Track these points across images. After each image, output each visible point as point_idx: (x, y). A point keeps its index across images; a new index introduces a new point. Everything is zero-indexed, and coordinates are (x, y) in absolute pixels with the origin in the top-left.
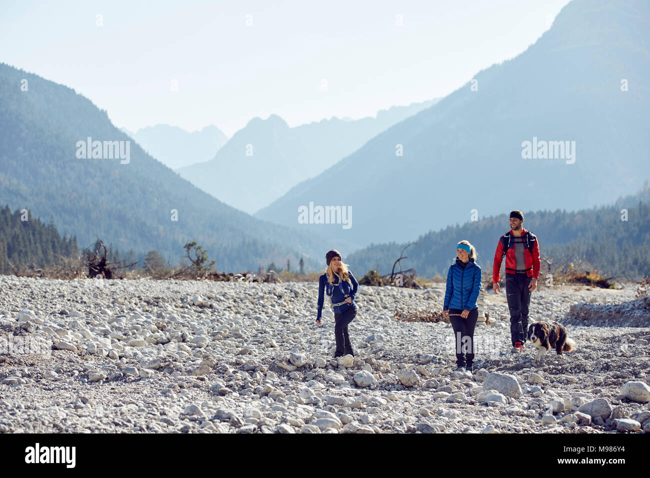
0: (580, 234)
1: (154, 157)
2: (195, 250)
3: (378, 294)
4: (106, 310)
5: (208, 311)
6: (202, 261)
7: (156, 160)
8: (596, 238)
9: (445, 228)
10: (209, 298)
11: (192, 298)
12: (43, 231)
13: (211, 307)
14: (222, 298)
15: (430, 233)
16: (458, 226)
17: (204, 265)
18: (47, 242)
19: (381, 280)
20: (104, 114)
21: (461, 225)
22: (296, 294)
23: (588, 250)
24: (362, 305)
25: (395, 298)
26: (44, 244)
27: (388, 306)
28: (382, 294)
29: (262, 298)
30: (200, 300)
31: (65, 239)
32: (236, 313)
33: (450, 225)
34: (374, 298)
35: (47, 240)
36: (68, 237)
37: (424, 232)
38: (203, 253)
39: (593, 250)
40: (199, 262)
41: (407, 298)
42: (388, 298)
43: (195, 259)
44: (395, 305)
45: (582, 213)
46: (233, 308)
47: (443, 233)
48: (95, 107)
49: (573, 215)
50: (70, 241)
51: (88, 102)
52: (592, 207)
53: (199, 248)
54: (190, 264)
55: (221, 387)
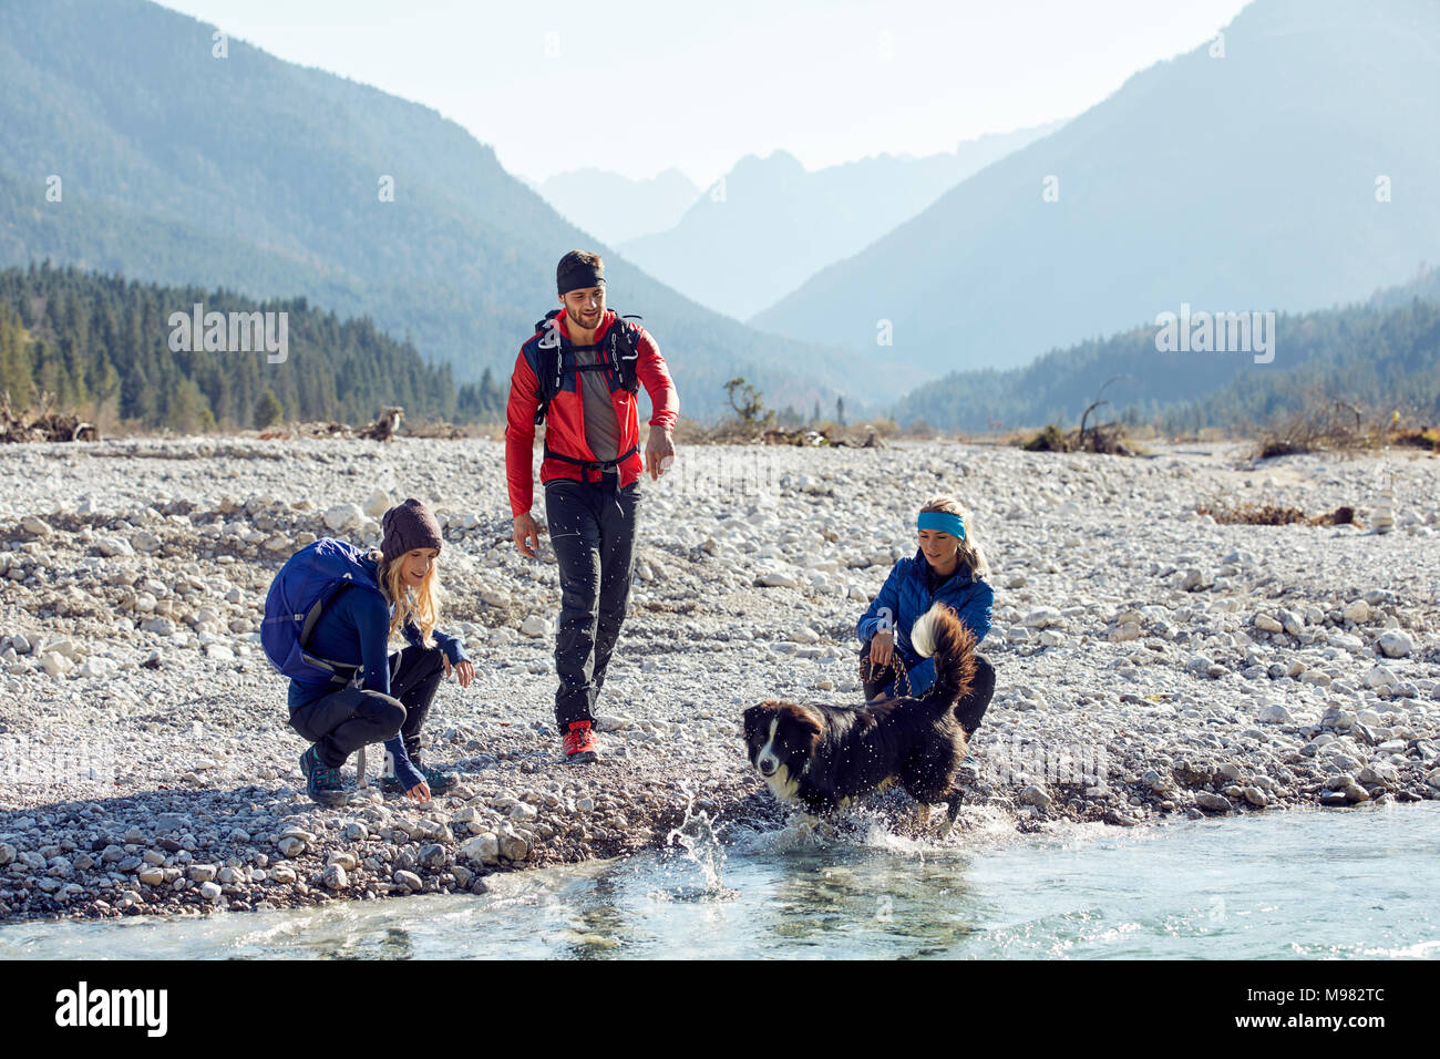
0: (1311, 352)
1: (576, 225)
2: (742, 392)
3: (1098, 469)
4: (661, 501)
5: (827, 500)
6: (754, 410)
7: (578, 231)
8: (1339, 360)
9: (1078, 344)
10: (824, 479)
11: (797, 480)
12: (395, 354)
13: (830, 494)
14: (846, 479)
15: (1054, 351)
16: (1101, 340)
17: (759, 416)
18: (401, 373)
19: (1067, 442)
20: (487, 154)
21: (1107, 338)
22: (966, 471)
23: (1327, 381)
24: (1074, 489)
25: (1125, 476)
26: (396, 376)
27: (1118, 489)
28: (1104, 469)
29: (912, 478)
30: (812, 482)
31: (431, 367)
32: (874, 505)
33: (1088, 338)
34: (1092, 476)
35: (402, 369)
36: (436, 363)
37: (1043, 350)
38: (755, 397)
39: (1337, 379)
40: (749, 412)
41: (1145, 475)
42: (1113, 475)
43: (742, 406)
44: (1129, 488)
45: (1314, 316)
46: (868, 497)
47: (1075, 352)
48: (472, 141)
49: (1299, 320)
50: (441, 372)
51: (462, 133)
52: (1330, 307)
53: (749, 388)
54: (735, 416)
55: (1208, 664)
